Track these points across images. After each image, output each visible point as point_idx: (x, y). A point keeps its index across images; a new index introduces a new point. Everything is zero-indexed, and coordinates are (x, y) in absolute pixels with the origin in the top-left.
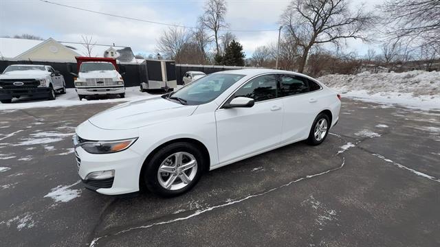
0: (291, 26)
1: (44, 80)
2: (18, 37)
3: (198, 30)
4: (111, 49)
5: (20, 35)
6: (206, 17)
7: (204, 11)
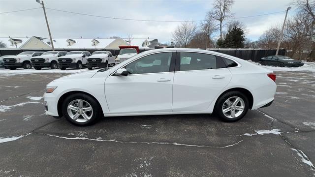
0: (307, 4)
1: (104, 59)
2: (111, 38)
3: (206, 22)
4: (146, 41)
5: (112, 37)
6: (214, 11)
7: (213, 7)
